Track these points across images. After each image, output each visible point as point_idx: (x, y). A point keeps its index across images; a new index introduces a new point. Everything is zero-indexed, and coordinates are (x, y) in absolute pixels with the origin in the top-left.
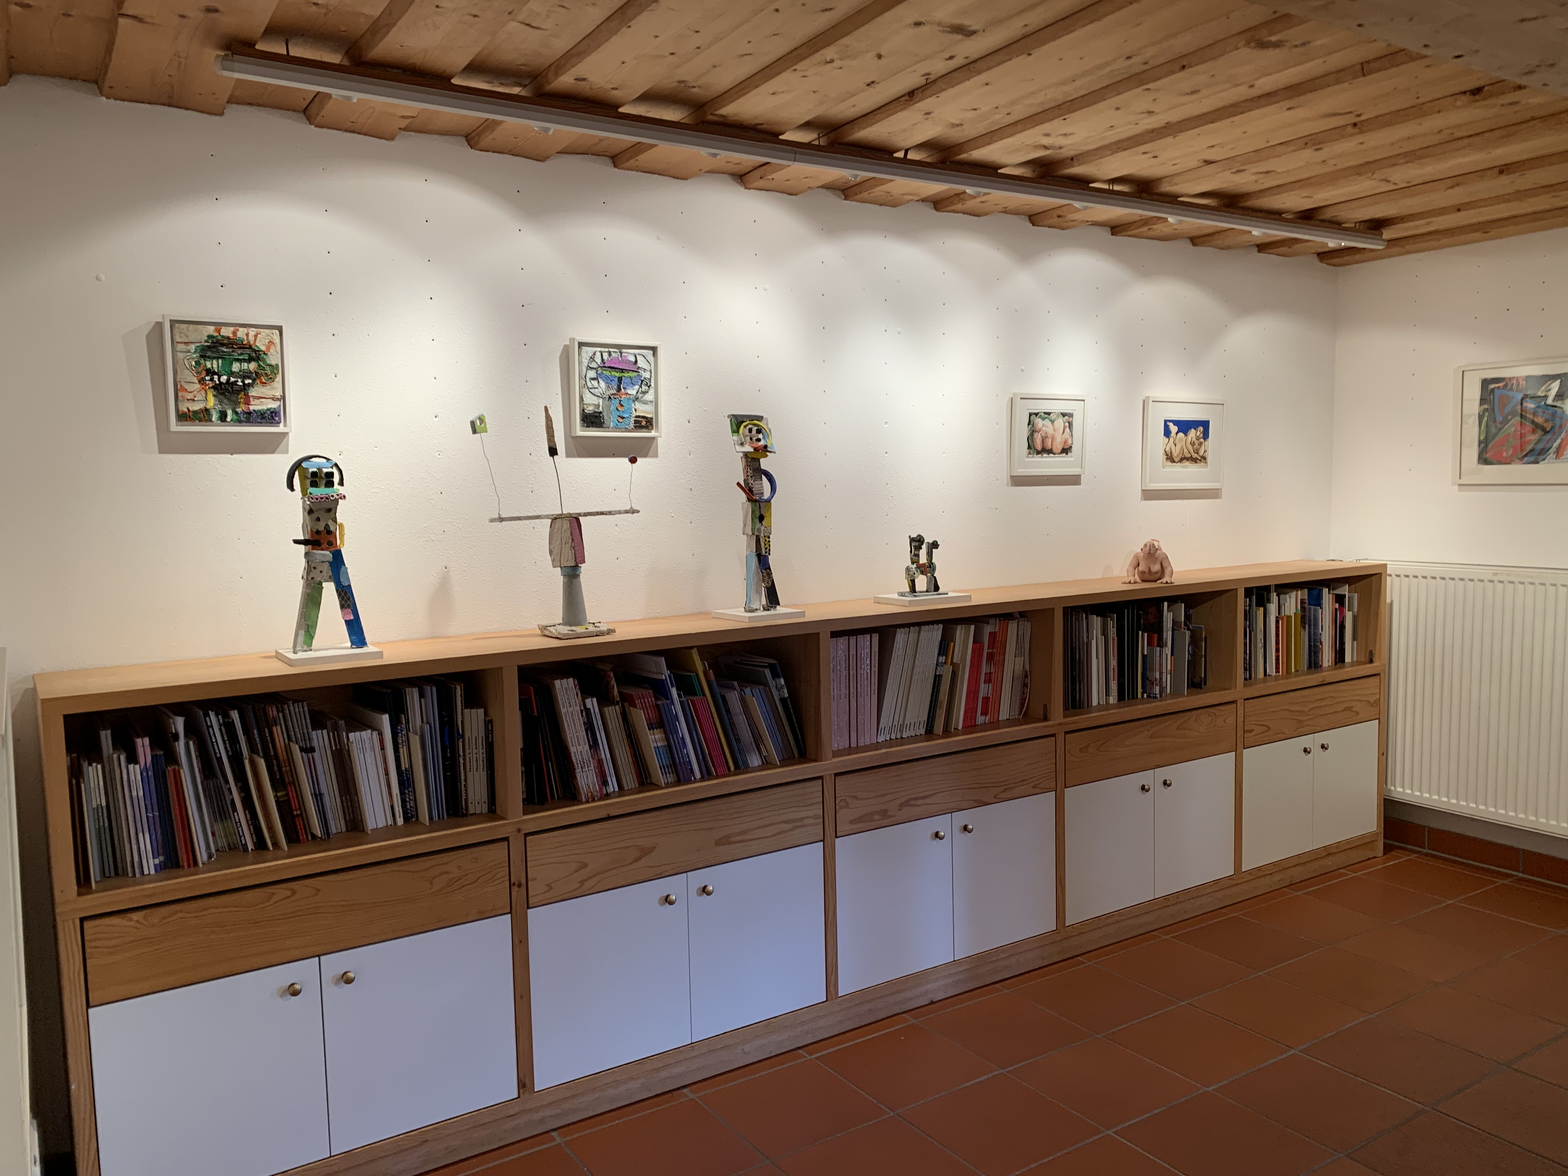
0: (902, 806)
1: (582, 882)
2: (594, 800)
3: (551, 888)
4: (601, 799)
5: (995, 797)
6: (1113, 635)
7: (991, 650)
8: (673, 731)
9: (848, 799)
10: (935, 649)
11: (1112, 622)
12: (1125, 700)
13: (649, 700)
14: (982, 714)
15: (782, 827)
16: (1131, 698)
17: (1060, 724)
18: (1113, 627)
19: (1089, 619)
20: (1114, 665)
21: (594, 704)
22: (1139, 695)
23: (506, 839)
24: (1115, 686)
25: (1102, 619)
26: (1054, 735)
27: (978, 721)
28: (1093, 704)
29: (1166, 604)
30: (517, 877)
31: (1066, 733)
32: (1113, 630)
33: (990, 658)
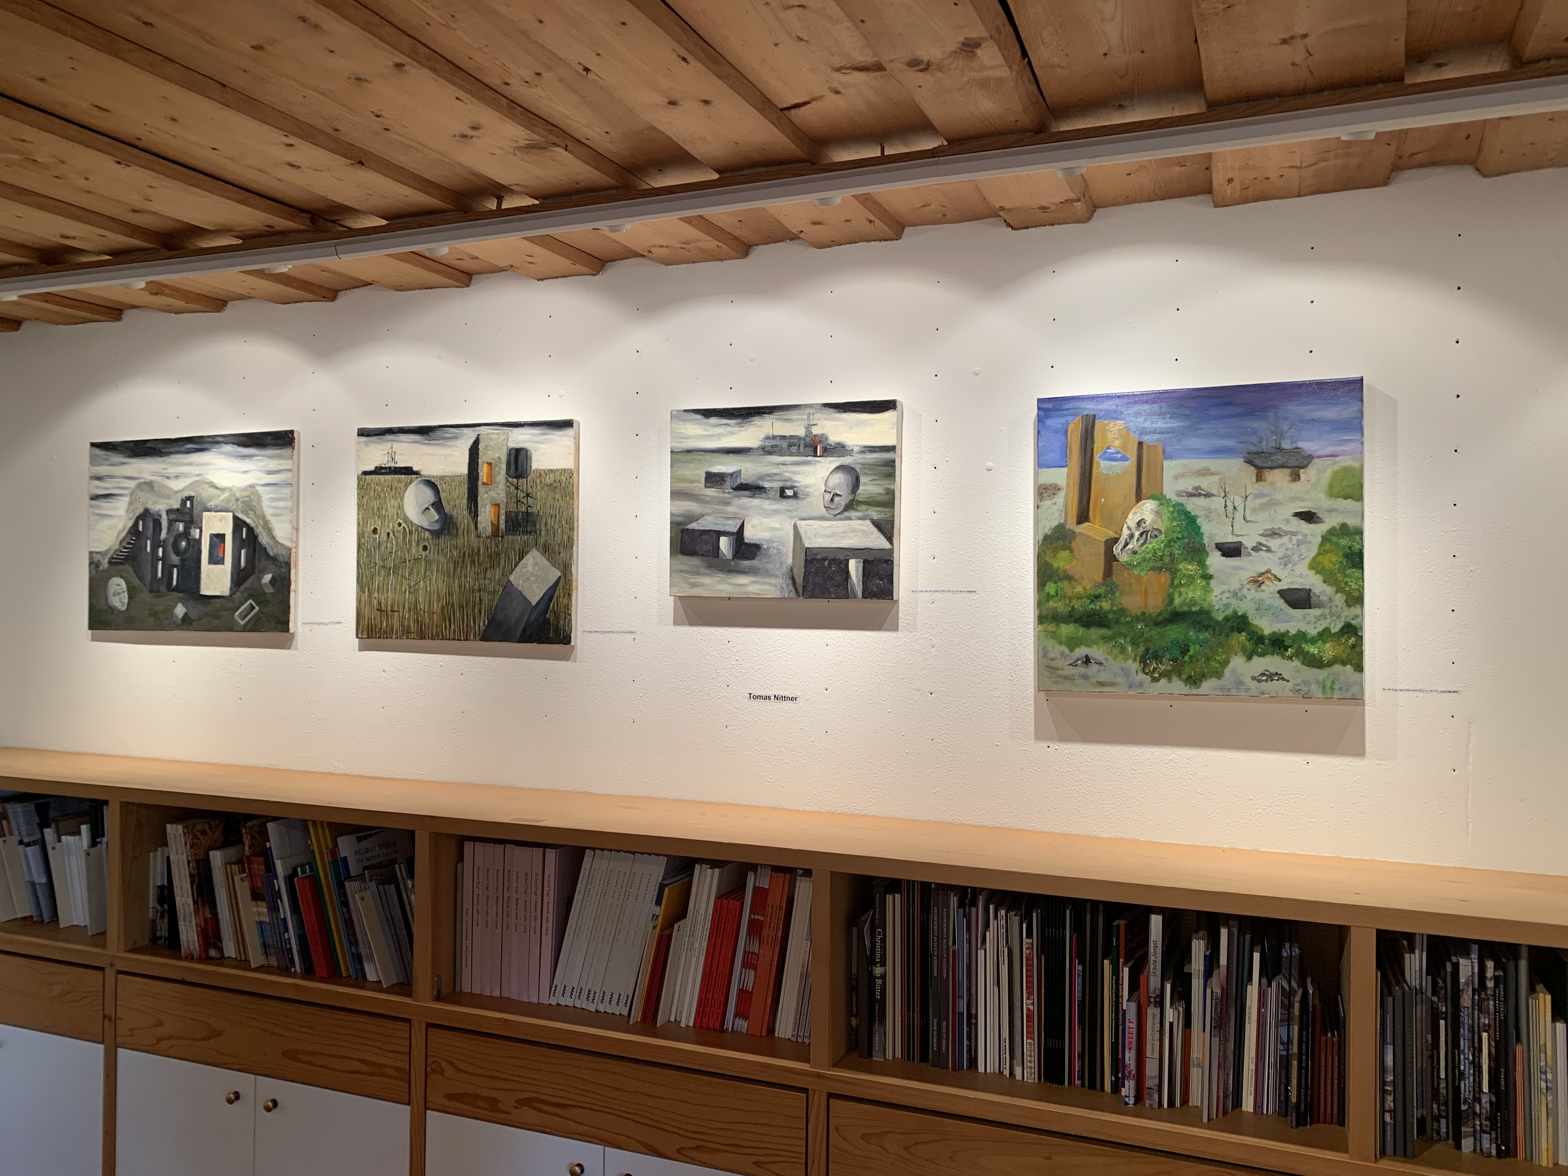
0: (521, 1103)
1: (159, 1040)
2: (191, 960)
3: (133, 1035)
4: (200, 960)
5: (679, 1151)
6: (1028, 951)
7: (756, 917)
8: (274, 909)
9: (443, 1064)
10: (653, 893)
11: (1024, 925)
12: (1063, 1083)
13: (259, 867)
14: (737, 1015)
15: (357, 1066)
16: (1083, 1085)
17: (819, 1076)
18: (1029, 935)
19: (974, 909)
20: (1028, 1009)
21: (217, 858)
22: (1108, 1087)
23: (102, 969)
24: (1030, 1049)
25: (1006, 915)
26: (805, 1090)
27: (728, 1025)
28: (981, 1069)
29: (1156, 922)
30: (110, 1011)
31: (830, 1095)
32: (1030, 941)
33: (755, 928)
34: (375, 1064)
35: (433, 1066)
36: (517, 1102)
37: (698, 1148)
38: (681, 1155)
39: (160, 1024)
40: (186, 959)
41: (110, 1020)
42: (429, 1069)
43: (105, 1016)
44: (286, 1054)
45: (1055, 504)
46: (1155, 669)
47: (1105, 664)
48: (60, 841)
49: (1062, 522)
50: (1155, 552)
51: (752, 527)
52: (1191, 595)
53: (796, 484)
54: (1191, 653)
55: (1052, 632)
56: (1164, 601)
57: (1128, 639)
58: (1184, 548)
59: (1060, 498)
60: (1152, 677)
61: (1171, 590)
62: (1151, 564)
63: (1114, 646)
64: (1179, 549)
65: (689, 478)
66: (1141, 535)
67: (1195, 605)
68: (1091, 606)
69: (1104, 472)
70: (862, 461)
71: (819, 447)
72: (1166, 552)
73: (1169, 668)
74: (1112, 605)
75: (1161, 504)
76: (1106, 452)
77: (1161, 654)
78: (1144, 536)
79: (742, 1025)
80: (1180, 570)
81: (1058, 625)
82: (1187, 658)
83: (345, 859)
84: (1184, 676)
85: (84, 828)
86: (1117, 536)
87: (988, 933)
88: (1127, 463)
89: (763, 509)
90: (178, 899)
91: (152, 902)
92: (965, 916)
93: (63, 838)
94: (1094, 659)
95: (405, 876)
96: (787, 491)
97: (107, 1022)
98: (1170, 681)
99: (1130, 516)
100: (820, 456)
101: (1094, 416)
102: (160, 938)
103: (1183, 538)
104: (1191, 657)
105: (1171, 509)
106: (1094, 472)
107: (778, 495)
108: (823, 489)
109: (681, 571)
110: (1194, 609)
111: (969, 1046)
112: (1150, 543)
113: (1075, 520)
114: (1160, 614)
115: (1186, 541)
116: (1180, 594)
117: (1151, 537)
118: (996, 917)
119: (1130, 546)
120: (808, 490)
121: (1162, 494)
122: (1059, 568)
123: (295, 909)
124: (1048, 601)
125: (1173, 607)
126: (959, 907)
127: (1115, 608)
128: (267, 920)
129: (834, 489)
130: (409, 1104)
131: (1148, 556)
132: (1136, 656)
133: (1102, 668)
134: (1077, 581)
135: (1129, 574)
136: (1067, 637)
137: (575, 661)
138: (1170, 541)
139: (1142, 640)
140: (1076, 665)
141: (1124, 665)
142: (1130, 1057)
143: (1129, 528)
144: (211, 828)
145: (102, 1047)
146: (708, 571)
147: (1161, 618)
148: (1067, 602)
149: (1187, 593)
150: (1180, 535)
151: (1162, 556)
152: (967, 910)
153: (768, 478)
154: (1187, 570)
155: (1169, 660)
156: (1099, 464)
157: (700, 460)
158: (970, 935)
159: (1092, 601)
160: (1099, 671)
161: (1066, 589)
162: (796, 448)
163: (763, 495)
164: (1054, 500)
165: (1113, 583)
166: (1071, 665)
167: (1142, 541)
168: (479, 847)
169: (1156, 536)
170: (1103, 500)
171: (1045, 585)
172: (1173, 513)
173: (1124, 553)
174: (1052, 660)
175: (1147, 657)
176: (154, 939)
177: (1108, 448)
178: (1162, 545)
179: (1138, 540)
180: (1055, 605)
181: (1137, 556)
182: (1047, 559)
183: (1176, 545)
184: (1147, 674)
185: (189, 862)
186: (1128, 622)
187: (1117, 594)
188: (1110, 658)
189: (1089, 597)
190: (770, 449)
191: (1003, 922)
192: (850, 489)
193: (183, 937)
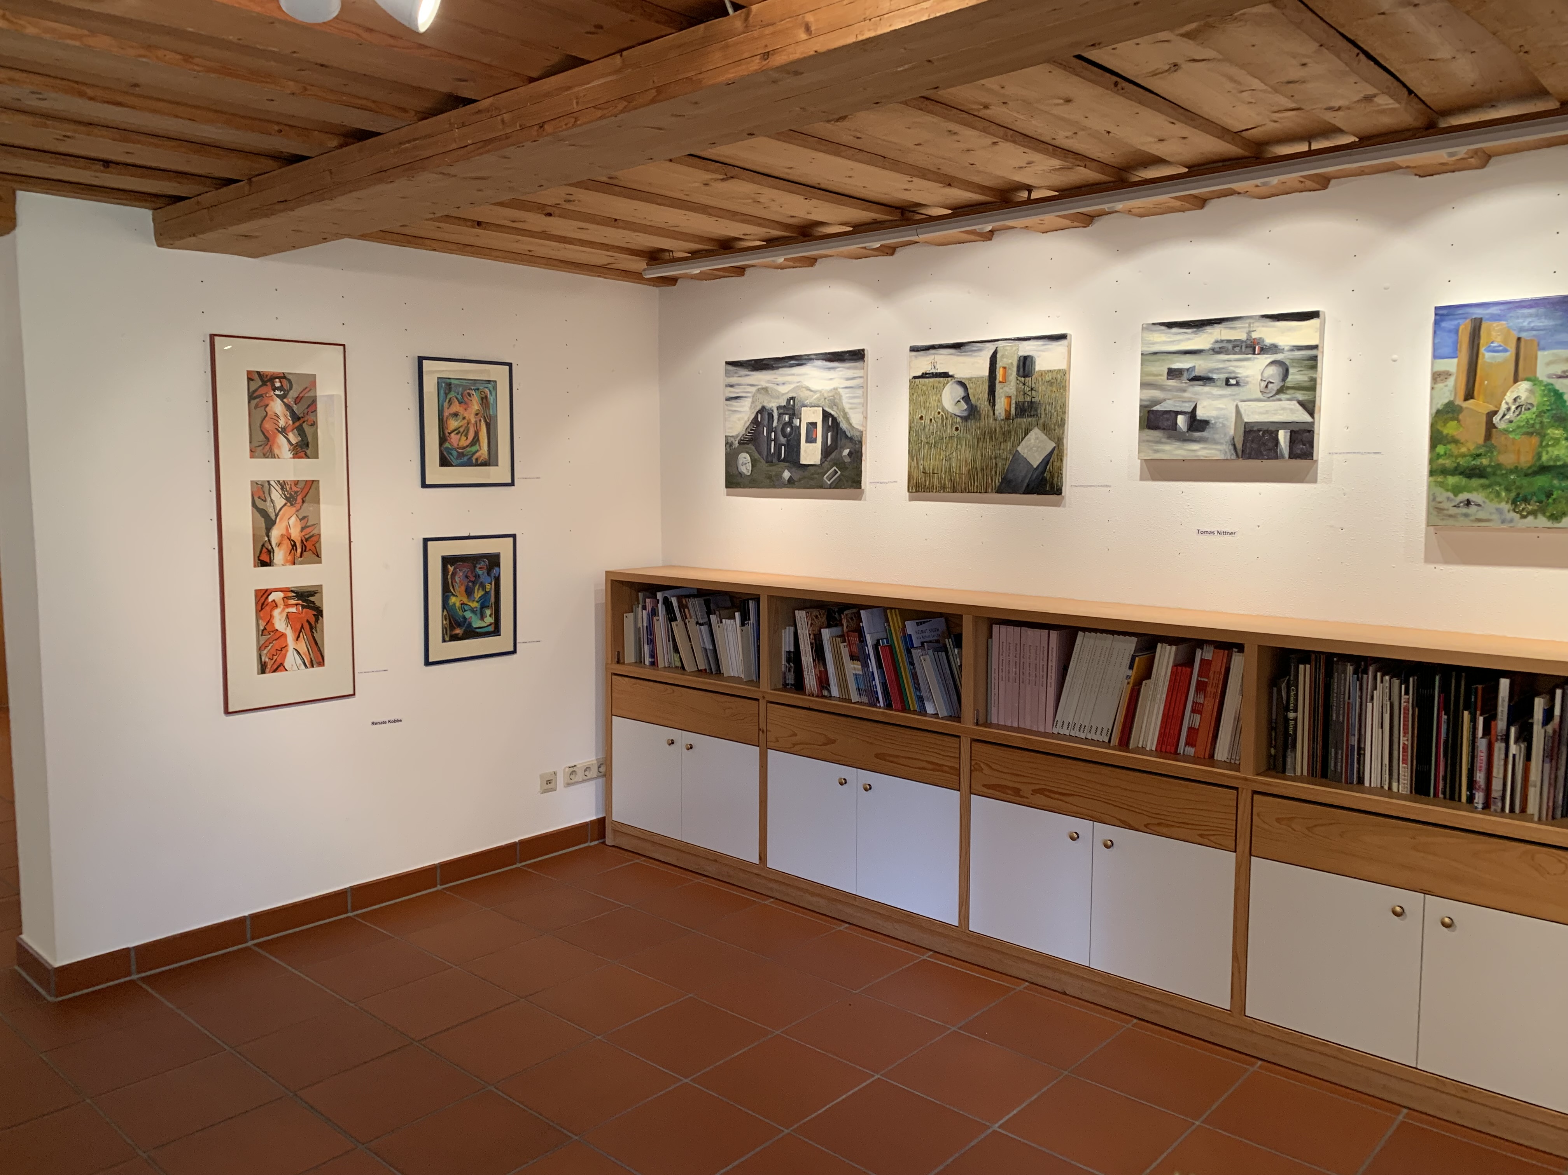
1: (794, 745)
2: (813, 696)
3: (778, 742)
4: (817, 696)
5: (1146, 826)
6: (1405, 704)
7: (1202, 679)
8: (865, 665)
9: (982, 765)
10: (1127, 661)
11: (1403, 686)
12: (1429, 795)
13: (855, 638)
14: (1187, 744)
15: (925, 765)
16: (1445, 798)
17: (1246, 779)
18: (1407, 693)
19: (1365, 676)
20: (1404, 744)
21: (826, 633)
22: (1464, 799)
23: (758, 700)
24: (1405, 772)
25: (1390, 680)
26: (1236, 789)
27: (1181, 750)
28: (1367, 784)
29: (1504, 684)
30: (763, 726)
31: (1255, 792)
32: (1407, 697)
33: (1201, 687)
34: (937, 764)
35: (976, 766)
36: (1033, 791)
37: (1159, 824)
38: (1147, 829)
39: (795, 735)
40: (809, 695)
41: (763, 732)
42: (972, 768)
43: (760, 730)
44: (877, 756)
45: (1446, 386)
46: (1523, 509)
47: (1483, 505)
48: (721, 622)
49: (1452, 399)
50: (1527, 422)
51: (1204, 407)
52: (1556, 453)
53: (1239, 375)
54: (1554, 497)
55: (1441, 482)
56: (1533, 457)
57: (1503, 487)
58: (1552, 417)
59: (1451, 381)
60: (1521, 514)
61: (1540, 449)
62: (1524, 430)
63: (1490, 492)
64: (1548, 418)
65: (1155, 373)
66: (1517, 408)
67: (1559, 460)
68: (1473, 462)
69: (1488, 361)
70: (1291, 357)
71: (1257, 347)
72: (1537, 421)
73: (1536, 508)
74: (1491, 461)
75: (1535, 385)
76: (1490, 346)
77: (1529, 497)
78: (1519, 409)
79: (1190, 751)
80: (1548, 434)
81: (1445, 477)
82: (1550, 500)
83: (910, 635)
84: (1548, 514)
85: (737, 614)
86: (1496, 409)
87: (1375, 692)
88: (1508, 354)
89: (1212, 394)
90: (803, 658)
91: (784, 662)
92: (1358, 680)
93: (723, 620)
94: (1474, 502)
95: (952, 646)
96: (1231, 380)
97: (761, 733)
98: (1536, 518)
99: (1508, 394)
100: (1258, 354)
101: (1481, 319)
102: (788, 684)
103: (1552, 410)
104: (1554, 500)
105: (1543, 388)
106: (1480, 361)
107: (1224, 383)
108: (1260, 378)
109: (1148, 441)
110: (1559, 463)
111: (1359, 769)
112: (1524, 414)
113: (1462, 397)
114: (1529, 468)
115: (1554, 412)
116: (1547, 453)
117: (1525, 410)
118: (1382, 682)
119: (1507, 417)
120: (1247, 379)
121: (1535, 377)
122: (1447, 435)
123: (880, 666)
124: (1438, 459)
125: (1541, 462)
126: (1354, 673)
127: (1493, 464)
128: (861, 673)
129: (1268, 378)
130: (959, 790)
131: (1522, 424)
132: (1508, 499)
133: (1480, 508)
134: (1462, 444)
135: (1506, 438)
136: (1453, 486)
137: (1064, 506)
138: (1540, 412)
139: (1514, 487)
140: (1459, 507)
141: (1498, 506)
142: (1480, 777)
143: (1507, 403)
144: (820, 614)
145: (758, 748)
146: (1169, 441)
147: (1530, 471)
148: (1454, 459)
149: (1553, 452)
150: (1549, 408)
151: (1533, 424)
152: (1360, 676)
153: (1217, 371)
154: (1554, 434)
155: (1536, 502)
156: (1483, 355)
157: (1163, 360)
158: (1362, 693)
159: (1474, 459)
160: (1477, 511)
161: (1453, 450)
162: (1239, 348)
163: (1212, 384)
164: (1445, 384)
165: (1492, 444)
166: (1455, 506)
167: (1517, 413)
168: (1003, 628)
169: (1529, 409)
170: (1486, 382)
171: (1436, 447)
172: (1544, 391)
173: (1502, 422)
174: (1440, 503)
175: (1518, 499)
176: (785, 685)
177: (1492, 342)
178: (1534, 416)
179: (1514, 412)
180: (1444, 462)
181: (1513, 424)
182: (1439, 427)
183: (1546, 415)
184: (1517, 512)
185: (810, 635)
186: (1503, 474)
187: (1495, 453)
188: (1487, 501)
189: (1471, 456)
190: (1218, 350)
191: (1387, 685)
192: (1281, 378)
193: (807, 682)
